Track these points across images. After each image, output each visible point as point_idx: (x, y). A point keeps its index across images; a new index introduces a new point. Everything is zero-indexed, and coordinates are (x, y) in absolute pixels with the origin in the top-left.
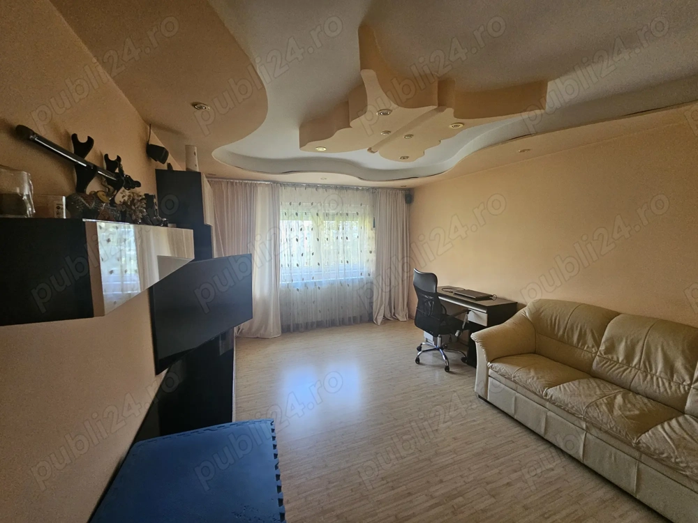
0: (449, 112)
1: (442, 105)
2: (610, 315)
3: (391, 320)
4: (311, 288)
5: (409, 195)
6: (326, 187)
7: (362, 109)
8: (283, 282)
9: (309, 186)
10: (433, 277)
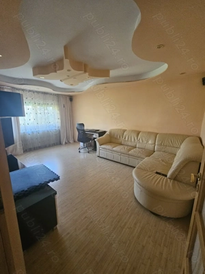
0: (87, 74)
1: (85, 71)
2: (124, 131)
3: (68, 143)
4: (35, 133)
5: (71, 98)
6: (38, 92)
7: (62, 68)
8: (22, 132)
9: (30, 91)
10: (83, 125)
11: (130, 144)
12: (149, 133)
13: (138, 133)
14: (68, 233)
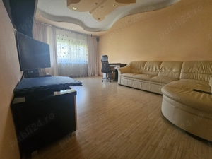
3: (93, 76)
4: (68, 65)
5: (98, 39)
6: (72, 32)
10: (106, 57)
11: (151, 73)
12: (172, 62)
13: (160, 63)
14: (87, 142)
